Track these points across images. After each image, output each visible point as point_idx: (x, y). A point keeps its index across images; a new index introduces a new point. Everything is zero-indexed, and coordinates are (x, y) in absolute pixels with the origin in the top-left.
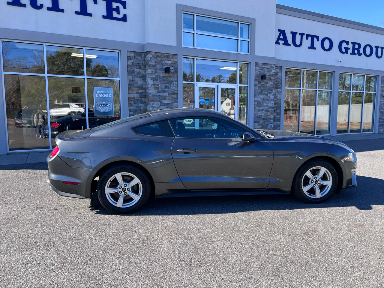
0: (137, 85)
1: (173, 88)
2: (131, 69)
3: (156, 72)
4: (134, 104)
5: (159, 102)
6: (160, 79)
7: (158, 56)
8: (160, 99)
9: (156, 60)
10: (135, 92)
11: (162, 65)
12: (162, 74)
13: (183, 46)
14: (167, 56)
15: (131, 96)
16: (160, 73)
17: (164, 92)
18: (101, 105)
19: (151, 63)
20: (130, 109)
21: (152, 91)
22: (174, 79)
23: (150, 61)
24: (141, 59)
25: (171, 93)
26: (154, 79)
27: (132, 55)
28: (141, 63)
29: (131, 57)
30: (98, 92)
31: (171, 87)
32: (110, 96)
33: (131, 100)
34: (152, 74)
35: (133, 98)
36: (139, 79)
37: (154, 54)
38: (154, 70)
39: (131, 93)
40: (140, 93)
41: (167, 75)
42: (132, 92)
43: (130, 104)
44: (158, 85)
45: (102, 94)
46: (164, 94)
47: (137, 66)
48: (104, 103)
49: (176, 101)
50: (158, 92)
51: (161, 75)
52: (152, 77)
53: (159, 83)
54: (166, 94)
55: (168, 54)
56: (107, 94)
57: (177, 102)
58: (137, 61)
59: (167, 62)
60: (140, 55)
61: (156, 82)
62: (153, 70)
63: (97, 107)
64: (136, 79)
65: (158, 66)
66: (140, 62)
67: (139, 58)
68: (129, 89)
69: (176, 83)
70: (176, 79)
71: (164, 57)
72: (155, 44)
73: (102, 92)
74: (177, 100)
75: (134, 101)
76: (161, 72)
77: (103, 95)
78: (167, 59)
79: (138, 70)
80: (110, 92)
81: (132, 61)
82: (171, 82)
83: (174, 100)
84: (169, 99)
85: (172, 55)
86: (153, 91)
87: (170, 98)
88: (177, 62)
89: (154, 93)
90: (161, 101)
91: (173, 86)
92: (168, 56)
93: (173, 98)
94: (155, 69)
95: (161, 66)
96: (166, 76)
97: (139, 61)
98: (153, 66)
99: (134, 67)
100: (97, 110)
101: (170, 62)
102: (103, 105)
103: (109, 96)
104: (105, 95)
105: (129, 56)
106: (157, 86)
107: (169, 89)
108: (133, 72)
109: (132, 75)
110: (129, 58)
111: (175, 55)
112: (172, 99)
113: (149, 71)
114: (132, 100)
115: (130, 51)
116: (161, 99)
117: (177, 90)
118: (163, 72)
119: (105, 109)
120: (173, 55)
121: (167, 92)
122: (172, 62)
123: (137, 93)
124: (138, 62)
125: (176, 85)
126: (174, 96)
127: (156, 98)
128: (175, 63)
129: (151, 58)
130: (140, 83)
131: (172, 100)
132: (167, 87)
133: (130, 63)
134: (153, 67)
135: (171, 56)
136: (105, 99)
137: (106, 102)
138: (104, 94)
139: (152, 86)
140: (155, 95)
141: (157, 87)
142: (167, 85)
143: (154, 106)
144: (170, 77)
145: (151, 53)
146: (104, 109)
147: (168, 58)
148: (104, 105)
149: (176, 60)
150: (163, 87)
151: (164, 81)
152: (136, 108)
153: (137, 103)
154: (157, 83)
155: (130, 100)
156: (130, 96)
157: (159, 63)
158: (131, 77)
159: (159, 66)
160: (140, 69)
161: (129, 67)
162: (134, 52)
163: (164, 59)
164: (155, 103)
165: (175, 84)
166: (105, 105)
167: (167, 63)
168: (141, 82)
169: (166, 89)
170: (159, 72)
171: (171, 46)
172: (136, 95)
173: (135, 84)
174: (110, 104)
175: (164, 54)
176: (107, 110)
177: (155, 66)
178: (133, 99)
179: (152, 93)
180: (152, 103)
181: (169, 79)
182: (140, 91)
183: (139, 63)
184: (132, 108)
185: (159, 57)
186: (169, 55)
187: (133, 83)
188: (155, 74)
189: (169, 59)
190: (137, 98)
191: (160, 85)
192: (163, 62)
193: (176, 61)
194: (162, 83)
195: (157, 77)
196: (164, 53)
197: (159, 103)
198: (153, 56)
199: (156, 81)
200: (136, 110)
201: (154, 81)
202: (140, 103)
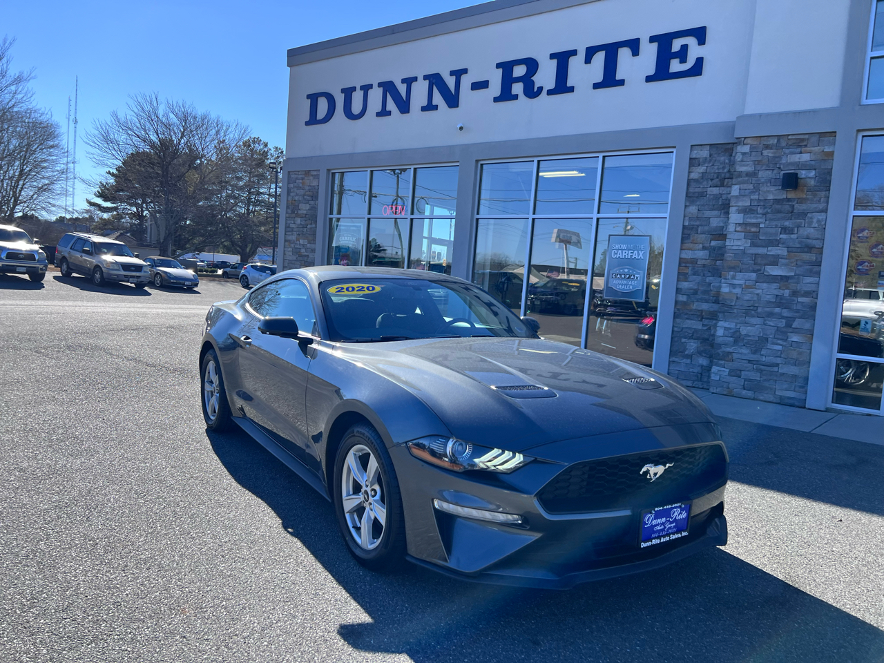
0: (706, 228)
1: (806, 233)
2: (697, 190)
3: (756, 189)
4: (694, 275)
5: (754, 271)
6: (765, 208)
7: (767, 147)
8: (758, 265)
9: (760, 159)
10: (701, 246)
11: (779, 168)
12: (773, 193)
13: (865, 102)
14: (799, 143)
15: (687, 255)
16: (768, 191)
17: (776, 243)
18: (619, 276)
19: (744, 169)
20: (680, 286)
21: (736, 242)
22: (815, 205)
23: (743, 163)
24: (727, 161)
25: (798, 246)
26: (745, 211)
27: (705, 153)
28: (726, 170)
29: (701, 160)
30: (618, 247)
31: (801, 231)
32: (641, 255)
33: (686, 266)
34: (741, 196)
35: (694, 261)
36: (716, 213)
37: (755, 142)
38: (751, 187)
39: (689, 249)
40: (714, 248)
41: (791, 195)
42: (691, 245)
43: (682, 276)
44: (757, 225)
45: (624, 251)
46: (773, 251)
47: (714, 181)
48: (626, 270)
49: (814, 270)
50: (753, 245)
51: (771, 197)
52: (740, 204)
53: (759, 220)
54: (781, 251)
55: (802, 137)
56: (636, 252)
57: (818, 274)
58: (716, 167)
59: (796, 158)
60: (726, 150)
61: (750, 218)
62: (745, 186)
63: (611, 280)
64: (708, 213)
65: (764, 174)
66: (724, 168)
67: (722, 158)
68: (684, 238)
69: (820, 218)
70: (821, 206)
71: (788, 146)
72: (760, 115)
73: (625, 247)
74: (816, 269)
75: (693, 268)
76: (773, 189)
77: (626, 254)
78: (799, 150)
79: (715, 191)
80: (642, 247)
81: (702, 169)
82: (803, 215)
83: (808, 267)
84: (786, 265)
85: (818, 136)
86: (739, 243)
87: (792, 262)
88: (832, 154)
89: (742, 248)
90: (760, 270)
91: (810, 226)
92: (802, 140)
93: (805, 262)
94: (753, 182)
95: (775, 172)
96: (789, 200)
97: (721, 166)
98: (748, 174)
99: (705, 183)
100: (610, 285)
101: (805, 157)
102: (623, 276)
103: (639, 254)
104: (630, 254)
105: (694, 156)
106: (753, 230)
107: (792, 236)
108: (702, 195)
109: (698, 203)
110: (693, 162)
111: (828, 135)
112: (799, 263)
113: (735, 190)
114: (688, 265)
115: (701, 145)
116: (760, 265)
117: (820, 237)
118: (776, 188)
119: (627, 285)
120: (822, 135)
121: (783, 244)
122: (813, 158)
123: (704, 248)
124: (718, 169)
125: (819, 221)
126: (806, 256)
127: (745, 260)
128: (826, 158)
129: (744, 154)
130: (715, 223)
131: (801, 266)
132: (785, 230)
133: (694, 175)
134: (747, 178)
135: (814, 139)
136: (631, 262)
137: (631, 269)
138: (630, 251)
139: (737, 229)
140: (743, 251)
141: (754, 232)
142: (787, 223)
143: (736, 282)
144: (801, 201)
145: (745, 142)
146: (625, 285)
147: (800, 146)
148: (625, 275)
149: (827, 149)
150: (773, 231)
151: (779, 212)
152: (696, 287)
153: (702, 274)
154: (754, 221)
155: (684, 265)
156: (684, 256)
157: (768, 166)
158: (693, 209)
159: (767, 172)
160: (722, 185)
161: (693, 184)
162: (711, 145)
163: (787, 151)
164: (739, 275)
165: (815, 220)
166: (627, 276)
167: (797, 160)
168: (718, 219)
169: (782, 236)
170: (764, 188)
171: (814, 112)
172: (701, 255)
173: (701, 225)
174: (639, 274)
175: (790, 137)
176: (631, 287)
177: (752, 175)
178: (692, 263)
179: (736, 248)
180: (732, 273)
181: (796, 206)
182: (713, 243)
183: (721, 171)
184: (685, 285)
185: (771, 149)
186: (807, 137)
187: (698, 223)
188: (752, 197)
189: (803, 149)
190: (703, 262)
191: (762, 226)
192: (783, 161)
193: (831, 150)
194: (770, 220)
195: (756, 204)
196: (789, 135)
197: (754, 275)
198: (753, 148)
199: (752, 215)
200: (695, 292)
201: (746, 216)
202: (710, 274)
